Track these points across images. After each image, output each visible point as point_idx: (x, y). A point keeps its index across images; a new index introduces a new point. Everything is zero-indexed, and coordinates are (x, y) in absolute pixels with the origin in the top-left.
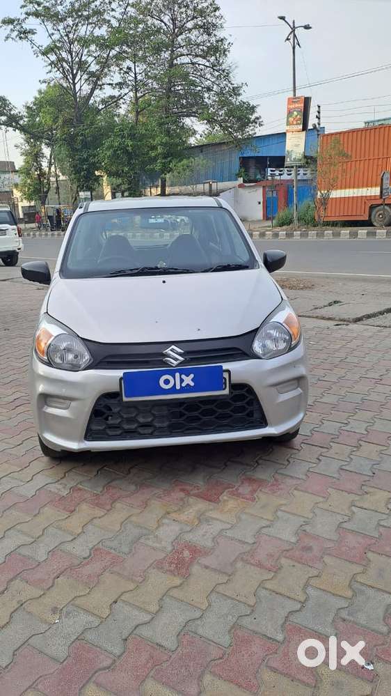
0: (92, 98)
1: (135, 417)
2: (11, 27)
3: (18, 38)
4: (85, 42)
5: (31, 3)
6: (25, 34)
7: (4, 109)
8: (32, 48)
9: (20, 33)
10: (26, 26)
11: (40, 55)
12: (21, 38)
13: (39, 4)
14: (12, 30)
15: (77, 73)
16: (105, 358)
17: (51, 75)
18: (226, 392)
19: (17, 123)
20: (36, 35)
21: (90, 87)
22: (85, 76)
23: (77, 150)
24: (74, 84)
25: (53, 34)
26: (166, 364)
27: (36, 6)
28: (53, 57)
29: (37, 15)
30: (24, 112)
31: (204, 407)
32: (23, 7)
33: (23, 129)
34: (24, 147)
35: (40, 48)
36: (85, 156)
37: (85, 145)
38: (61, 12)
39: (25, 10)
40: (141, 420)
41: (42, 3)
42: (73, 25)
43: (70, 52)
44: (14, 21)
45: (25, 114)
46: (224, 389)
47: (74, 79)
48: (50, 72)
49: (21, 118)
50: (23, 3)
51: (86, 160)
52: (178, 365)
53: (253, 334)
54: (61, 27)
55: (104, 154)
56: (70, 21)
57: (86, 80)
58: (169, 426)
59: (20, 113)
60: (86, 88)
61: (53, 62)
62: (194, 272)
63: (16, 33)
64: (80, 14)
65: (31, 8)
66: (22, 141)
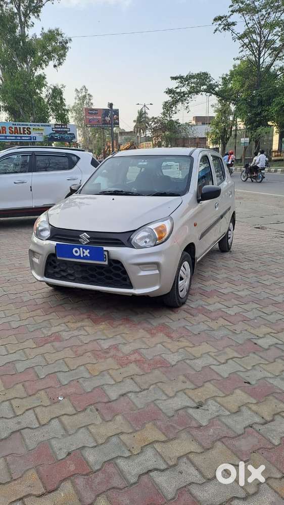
0: (272, 67)
1: (66, 269)
2: (220, 22)
3: (223, 30)
4: (272, 26)
5: (237, 2)
6: (228, 26)
7: (206, 80)
8: (232, 35)
9: (225, 25)
10: (230, 20)
11: (237, 40)
12: (225, 29)
13: (242, 3)
14: (220, 25)
15: (262, 50)
16: (56, 235)
17: (243, 53)
18: (106, 263)
19: (213, 90)
20: (236, 26)
21: (272, 59)
22: (270, 51)
23: (254, 107)
24: (259, 58)
25: (249, 23)
26: (80, 243)
27: (240, 5)
28: (246, 41)
29: (240, 10)
30: (220, 82)
31: (98, 270)
32: (231, 6)
33: (217, 94)
34: (217, 106)
35: (238, 35)
36: (259, 111)
37: (261, 103)
38: (258, 6)
39: (231, 9)
40: (69, 272)
41: (244, 2)
42: (266, 14)
43: (260, 35)
44: (222, 18)
45: (220, 83)
46: (105, 261)
47: (259, 54)
48: (242, 51)
49: (217, 86)
50: (231, 4)
51: (260, 114)
52: (86, 244)
53: (131, 233)
54: (256, 17)
55: (274, 109)
56: (264, 12)
57: (270, 54)
58: (82, 277)
59: (216, 82)
60: (268, 60)
61: (245, 44)
62: (142, 195)
63: (222, 26)
64: (272, 5)
65: (236, 6)
66: (217, 102)
